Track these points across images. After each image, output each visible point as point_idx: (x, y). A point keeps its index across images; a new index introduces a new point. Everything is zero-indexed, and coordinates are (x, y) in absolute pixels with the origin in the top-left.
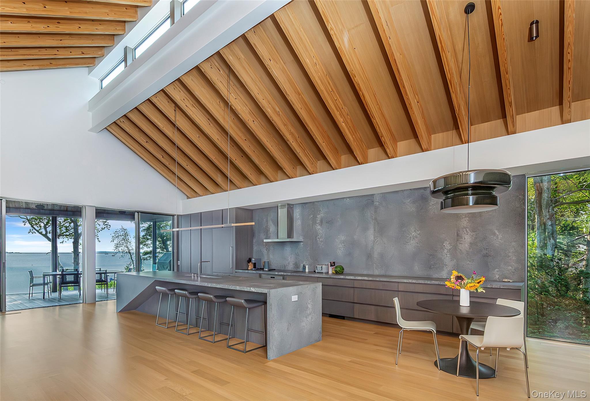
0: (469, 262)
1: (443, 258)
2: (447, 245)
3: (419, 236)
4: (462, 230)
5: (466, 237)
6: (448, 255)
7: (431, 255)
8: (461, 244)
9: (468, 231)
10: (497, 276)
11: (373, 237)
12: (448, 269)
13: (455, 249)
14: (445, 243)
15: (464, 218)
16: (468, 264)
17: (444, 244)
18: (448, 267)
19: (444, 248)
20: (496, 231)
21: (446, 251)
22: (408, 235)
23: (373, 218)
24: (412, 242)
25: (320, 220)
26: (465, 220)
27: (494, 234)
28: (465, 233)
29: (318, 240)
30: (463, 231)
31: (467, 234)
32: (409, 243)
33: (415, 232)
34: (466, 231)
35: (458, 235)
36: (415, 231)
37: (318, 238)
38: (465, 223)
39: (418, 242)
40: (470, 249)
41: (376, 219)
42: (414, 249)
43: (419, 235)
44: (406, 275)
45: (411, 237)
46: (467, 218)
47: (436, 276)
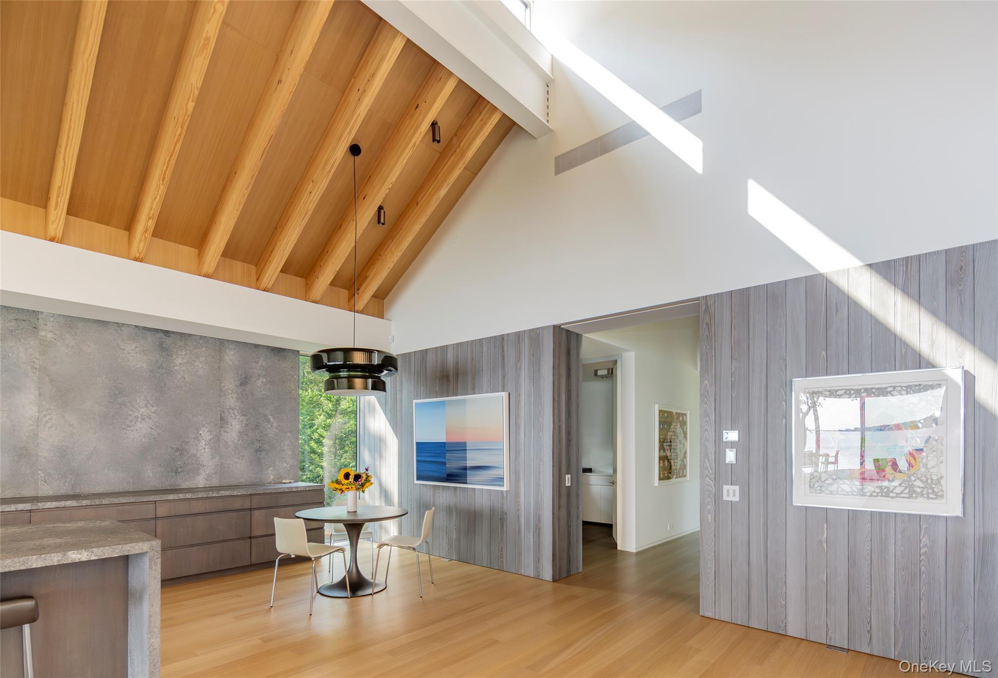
0: (237, 460)
1: (198, 455)
2: (205, 434)
3: (153, 415)
4: (228, 411)
5: (233, 423)
6: (207, 450)
7: (177, 450)
8: (226, 432)
9: (237, 414)
10: (272, 477)
11: (35, 410)
12: (207, 472)
13: (217, 439)
14: (202, 430)
15: (231, 394)
16: (237, 462)
17: (201, 432)
18: (207, 468)
19: (200, 438)
20: (271, 418)
21: (203, 443)
22: (131, 413)
23: (38, 365)
24: (139, 425)
26: (232, 397)
27: (269, 421)
28: (232, 416)
30: (230, 414)
31: (235, 418)
32: (132, 428)
33: (145, 408)
34: (234, 413)
35: (222, 419)
36: (146, 406)
38: (233, 401)
39: (153, 427)
40: (239, 440)
41: (44, 368)
42: (145, 439)
43: (154, 413)
44: (127, 489)
45: (137, 417)
46: (235, 395)
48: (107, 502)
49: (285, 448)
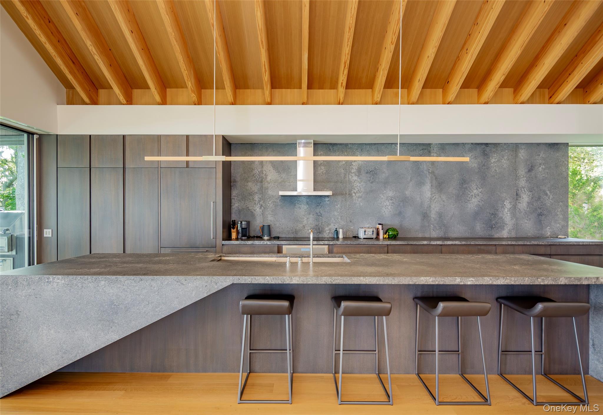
0: (526, 221)
1: (504, 217)
2: (508, 205)
3: (480, 194)
4: (521, 189)
5: (524, 197)
6: (508, 214)
7: (493, 214)
8: (520, 203)
9: (526, 191)
10: (549, 234)
11: (430, 193)
12: (509, 228)
13: (515, 207)
14: (506, 202)
15: (523, 178)
16: (526, 223)
17: (505, 203)
18: (509, 226)
19: (505, 207)
20: (548, 192)
21: (506, 210)
22: (469, 193)
23: (430, 171)
24: (473, 200)
25: (357, 168)
26: (523, 180)
27: (547, 194)
28: (523, 192)
29: (354, 194)
30: (522, 191)
31: (525, 194)
32: (470, 202)
33: (476, 190)
34: (524, 191)
35: (517, 195)
36: (477, 189)
37: (354, 193)
38: (523, 182)
39: (480, 201)
40: (528, 208)
41: (433, 172)
42: (476, 208)
43: (481, 192)
44: (468, 236)
45: (472, 195)
46: (525, 178)
47: (496, 236)
48: (473, 244)
49: (558, 213)
